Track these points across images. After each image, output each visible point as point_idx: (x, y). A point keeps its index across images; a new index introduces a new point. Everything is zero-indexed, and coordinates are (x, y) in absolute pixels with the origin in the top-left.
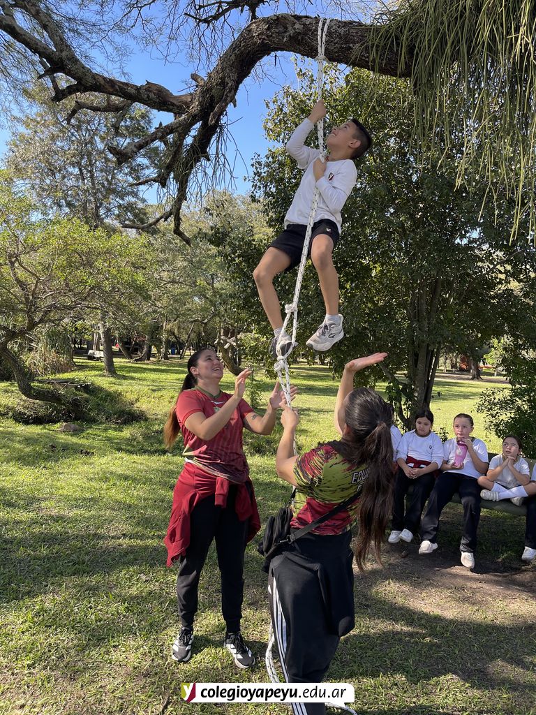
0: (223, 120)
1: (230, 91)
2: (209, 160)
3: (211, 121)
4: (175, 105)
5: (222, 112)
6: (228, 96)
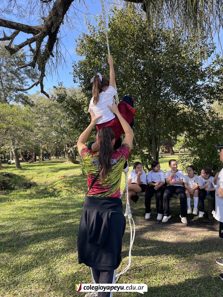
1: (60, 17)
3: (53, 31)
4: (35, 30)
6: (59, 19)
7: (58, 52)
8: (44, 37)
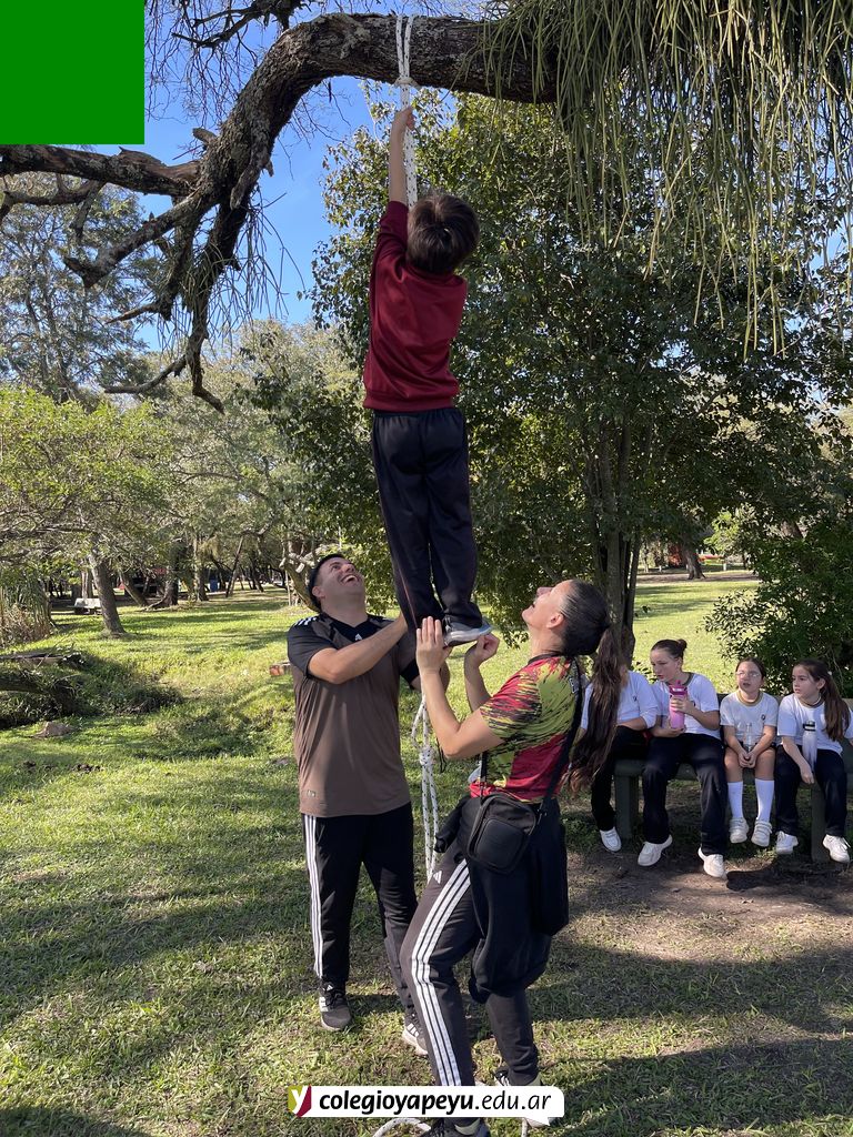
0: (255, 200)
1: (260, 151)
2: (238, 268)
3: (235, 203)
4: (172, 182)
5: (250, 186)
6: (257, 159)
8: (203, 211)
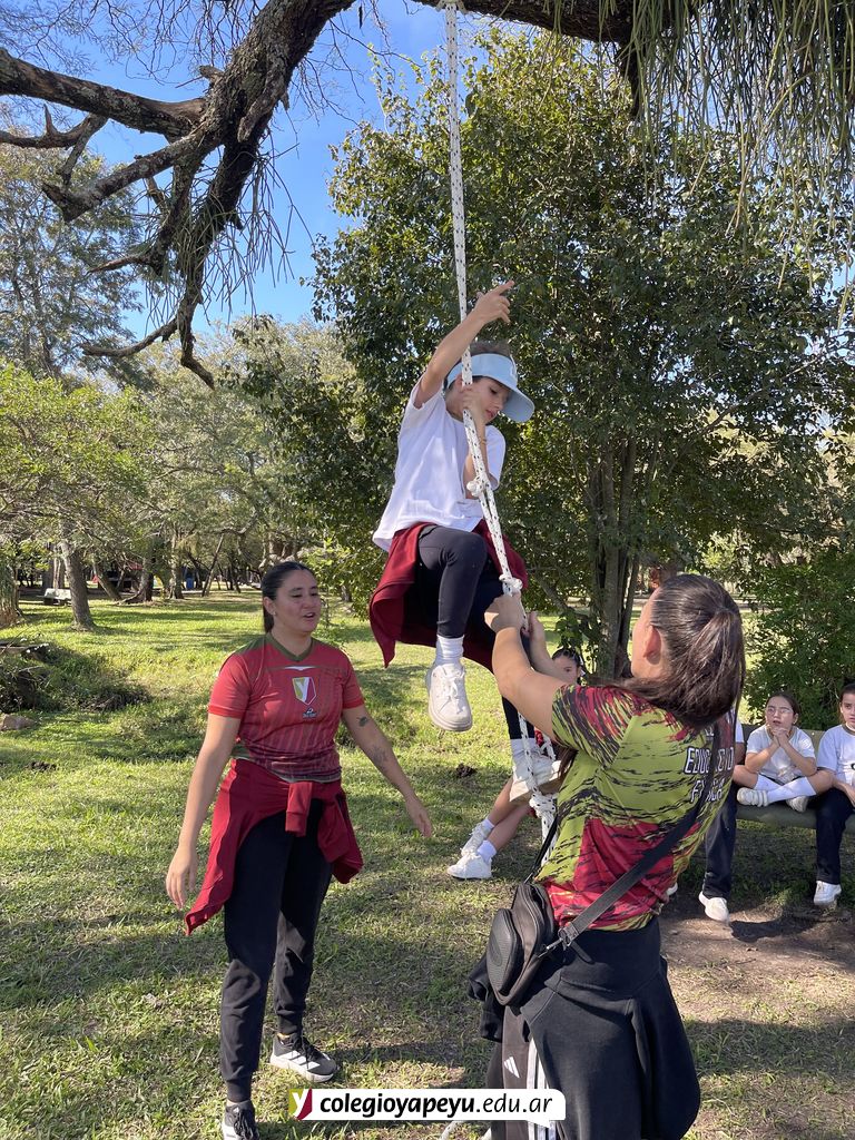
1: (276, 78)
3: (243, 134)
4: (173, 120)
5: (261, 125)
6: (272, 87)
7: (260, 214)
8: (205, 151)
